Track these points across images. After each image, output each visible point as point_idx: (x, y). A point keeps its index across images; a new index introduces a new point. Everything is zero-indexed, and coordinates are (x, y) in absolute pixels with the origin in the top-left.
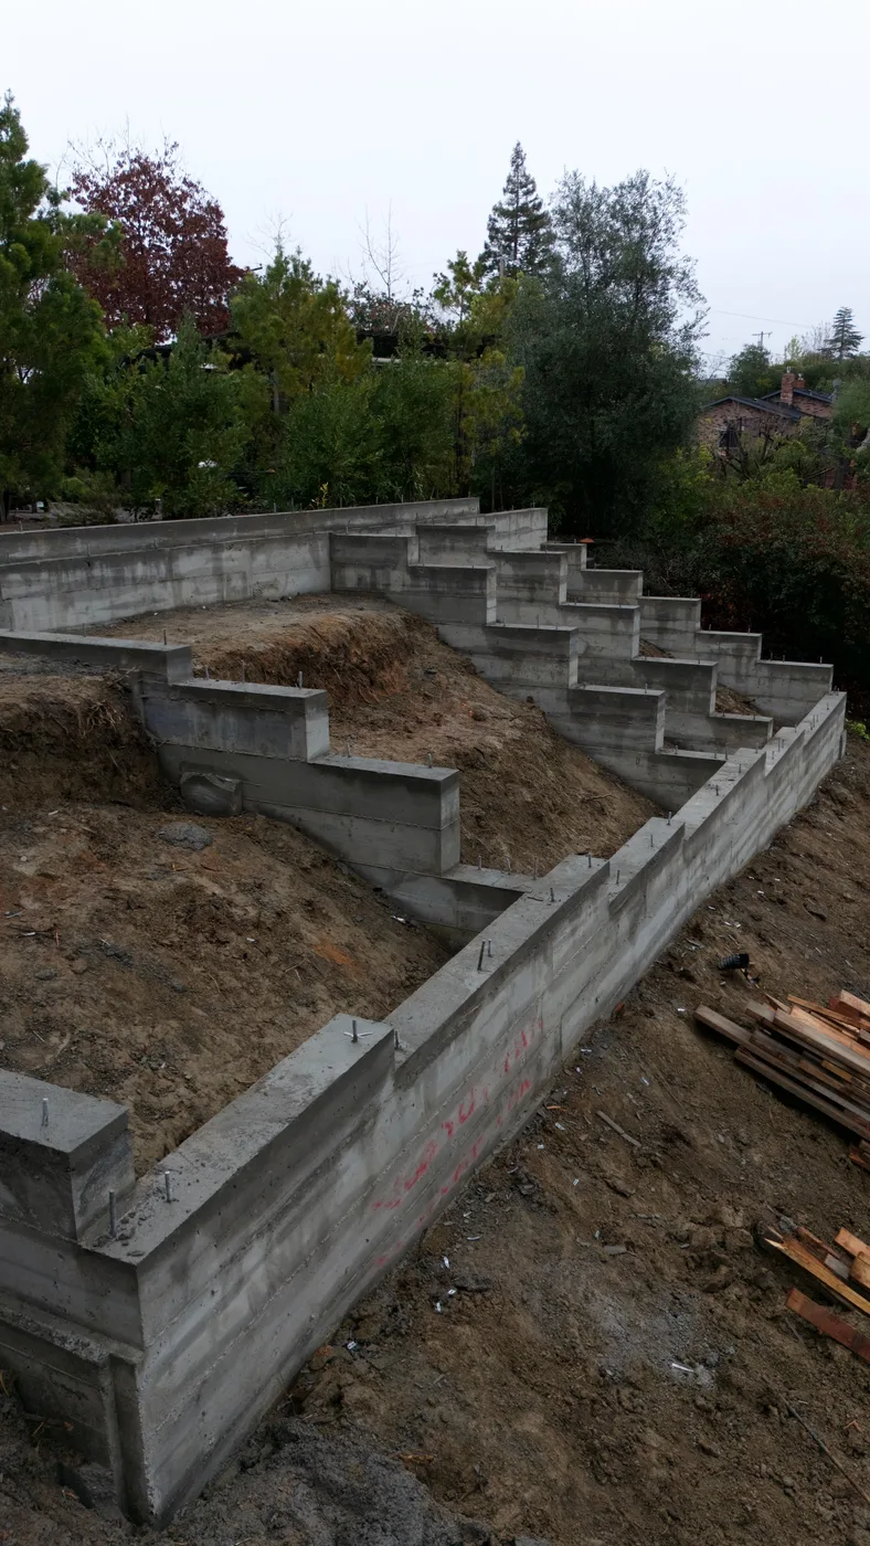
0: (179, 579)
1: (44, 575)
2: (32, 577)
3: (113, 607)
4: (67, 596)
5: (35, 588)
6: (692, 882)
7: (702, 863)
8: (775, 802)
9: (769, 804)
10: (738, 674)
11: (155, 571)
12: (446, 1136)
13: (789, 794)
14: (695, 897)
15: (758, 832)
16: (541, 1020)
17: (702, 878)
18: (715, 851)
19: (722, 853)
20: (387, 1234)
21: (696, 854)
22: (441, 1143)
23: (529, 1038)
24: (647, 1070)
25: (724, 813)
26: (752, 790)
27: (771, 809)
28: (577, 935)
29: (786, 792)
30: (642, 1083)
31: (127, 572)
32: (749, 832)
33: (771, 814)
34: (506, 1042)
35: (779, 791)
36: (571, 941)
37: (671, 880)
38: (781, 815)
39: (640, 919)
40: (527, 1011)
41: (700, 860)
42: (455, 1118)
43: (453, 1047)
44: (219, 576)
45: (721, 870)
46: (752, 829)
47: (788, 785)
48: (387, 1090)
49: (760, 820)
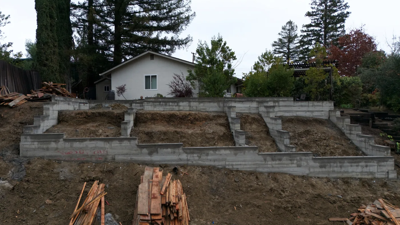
0: (180, 106)
1: (151, 103)
2: (149, 103)
3: (164, 109)
4: (155, 106)
5: (149, 104)
6: (191, 158)
7: (198, 156)
8: (276, 164)
9: (266, 162)
10: (365, 148)
11: (174, 104)
12: (75, 153)
13: (295, 167)
14: (194, 162)
15: (255, 166)
16: (107, 152)
17: (199, 160)
18: (209, 157)
19: (216, 160)
20: (60, 156)
21: (193, 153)
22: (74, 153)
23: (102, 152)
24: (125, 167)
25: (216, 151)
26: (244, 153)
27: (270, 165)
28: (122, 144)
29: (291, 165)
30: (119, 168)
31: (168, 104)
32: (243, 163)
33: (270, 166)
34: (94, 149)
35: (279, 162)
36: (119, 145)
37: (174, 152)
38: (285, 170)
39: (154, 153)
40: (102, 148)
41: (196, 155)
42: (78, 151)
43: (78, 142)
44: (190, 106)
45: (216, 164)
46: (247, 163)
47: (292, 164)
48: (61, 140)
49: (256, 164)
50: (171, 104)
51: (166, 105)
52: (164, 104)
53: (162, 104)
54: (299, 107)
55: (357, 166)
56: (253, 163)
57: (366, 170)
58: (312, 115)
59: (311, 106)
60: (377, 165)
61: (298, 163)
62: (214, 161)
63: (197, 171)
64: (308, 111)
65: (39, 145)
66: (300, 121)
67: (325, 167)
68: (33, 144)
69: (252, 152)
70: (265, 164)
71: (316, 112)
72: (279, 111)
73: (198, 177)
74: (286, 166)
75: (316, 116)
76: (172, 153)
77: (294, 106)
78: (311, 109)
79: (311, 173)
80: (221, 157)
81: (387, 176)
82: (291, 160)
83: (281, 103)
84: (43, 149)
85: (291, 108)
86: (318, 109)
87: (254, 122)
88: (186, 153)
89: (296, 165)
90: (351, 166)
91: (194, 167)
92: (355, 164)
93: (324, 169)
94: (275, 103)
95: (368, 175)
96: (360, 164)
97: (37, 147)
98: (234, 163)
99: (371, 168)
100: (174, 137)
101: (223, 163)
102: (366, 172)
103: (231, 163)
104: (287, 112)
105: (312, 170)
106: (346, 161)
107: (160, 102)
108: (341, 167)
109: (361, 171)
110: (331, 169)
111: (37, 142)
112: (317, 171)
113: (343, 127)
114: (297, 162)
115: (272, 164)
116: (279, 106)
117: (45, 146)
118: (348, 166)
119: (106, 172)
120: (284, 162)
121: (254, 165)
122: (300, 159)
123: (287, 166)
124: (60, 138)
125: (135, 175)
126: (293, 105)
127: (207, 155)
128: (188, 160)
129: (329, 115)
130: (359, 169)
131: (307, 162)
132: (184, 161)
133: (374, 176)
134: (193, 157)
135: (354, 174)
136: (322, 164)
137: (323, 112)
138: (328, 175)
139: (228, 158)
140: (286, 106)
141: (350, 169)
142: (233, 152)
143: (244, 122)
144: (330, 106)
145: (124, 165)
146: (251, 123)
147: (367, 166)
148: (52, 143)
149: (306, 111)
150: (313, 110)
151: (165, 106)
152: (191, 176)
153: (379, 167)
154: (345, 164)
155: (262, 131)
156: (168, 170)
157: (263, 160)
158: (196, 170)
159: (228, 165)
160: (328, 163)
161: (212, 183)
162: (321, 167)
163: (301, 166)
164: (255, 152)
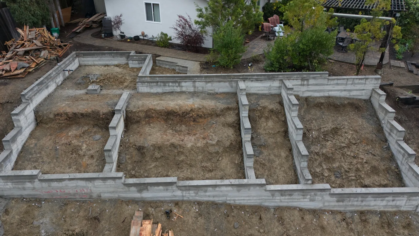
0: (182, 87)
1: (146, 83)
2: (144, 84)
3: (163, 90)
4: (151, 87)
6: (186, 195)
7: (194, 193)
8: (285, 199)
9: (274, 197)
10: (401, 162)
11: (175, 85)
12: (56, 192)
13: (308, 201)
14: (191, 198)
15: (261, 201)
16: (91, 190)
17: (195, 196)
18: (207, 194)
19: (216, 196)
20: (40, 195)
21: (189, 190)
22: (54, 192)
23: (86, 191)
24: (112, 210)
25: (216, 188)
26: (249, 190)
27: (278, 199)
28: (106, 183)
29: (302, 200)
30: (106, 210)
31: (167, 84)
32: (247, 198)
33: (279, 201)
34: (76, 188)
35: (290, 197)
36: (103, 184)
37: (167, 190)
38: (295, 204)
39: (144, 191)
40: (84, 187)
41: (193, 192)
42: (58, 190)
43: (56, 182)
44: (195, 87)
45: (216, 199)
46: (251, 198)
47: (304, 199)
48: (36, 180)
49: (262, 199)
50: (171, 84)
51: (165, 86)
52: (162, 84)
53: (160, 85)
54: (333, 86)
55: (382, 200)
56: (258, 198)
57: (391, 203)
58: (348, 95)
59: (349, 84)
60: (406, 199)
61: (312, 198)
62: (214, 197)
63: (193, 211)
64: (345, 90)
65: (14, 185)
66: (331, 105)
67: (343, 201)
68: (7, 185)
69: (258, 188)
70: (272, 199)
71: (355, 92)
72: (307, 91)
73: (193, 220)
74: (296, 200)
75: (354, 96)
76: (164, 190)
77: (327, 85)
78: (349, 87)
79: (325, 206)
80: (221, 194)
81: (414, 209)
82: (303, 195)
83: (311, 81)
84: (19, 188)
85: (323, 86)
86: (358, 87)
87: (271, 116)
88: (181, 190)
89: (309, 200)
90: (375, 201)
91: (190, 205)
92: (380, 199)
93: (341, 203)
94: (304, 82)
95: (392, 208)
96: (387, 199)
97: (12, 187)
98: (237, 199)
99: (398, 202)
100: (170, 154)
101: (224, 199)
102: (391, 205)
103: (233, 199)
104: (318, 92)
105: (326, 204)
106: (370, 196)
107: (157, 82)
108: (362, 201)
109: (385, 204)
110: (350, 203)
111: (10, 182)
112: (333, 205)
113: (383, 119)
114: (310, 197)
115: (280, 199)
116: (308, 85)
117: (20, 186)
118: (371, 201)
119: (91, 218)
120: (294, 197)
121: (259, 200)
122: (315, 194)
123: (298, 201)
124: (35, 179)
125: (123, 222)
126: (327, 83)
127: (206, 191)
128: (183, 196)
129: (371, 95)
130: (384, 203)
131: (322, 197)
132: (179, 197)
133: (400, 209)
134: (189, 193)
135: (375, 207)
136: (340, 199)
137: (363, 91)
138: (345, 208)
139: (230, 194)
140: (317, 85)
141: (373, 203)
142: (235, 188)
143: (259, 116)
144: (374, 84)
145: (111, 207)
146: (267, 118)
147: (393, 200)
148: (27, 183)
149: (341, 91)
150: (352, 88)
151: (163, 87)
152: (186, 219)
153: (408, 201)
154: (367, 199)
155: (279, 131)
156: (160, 211)
157: (271, 196)
158: (192, 208)
159: (229, 200)
160: (348, 197)
161: (208, 231)
162: (338, 201)
163: (315, 201)
164: (261, 188)
